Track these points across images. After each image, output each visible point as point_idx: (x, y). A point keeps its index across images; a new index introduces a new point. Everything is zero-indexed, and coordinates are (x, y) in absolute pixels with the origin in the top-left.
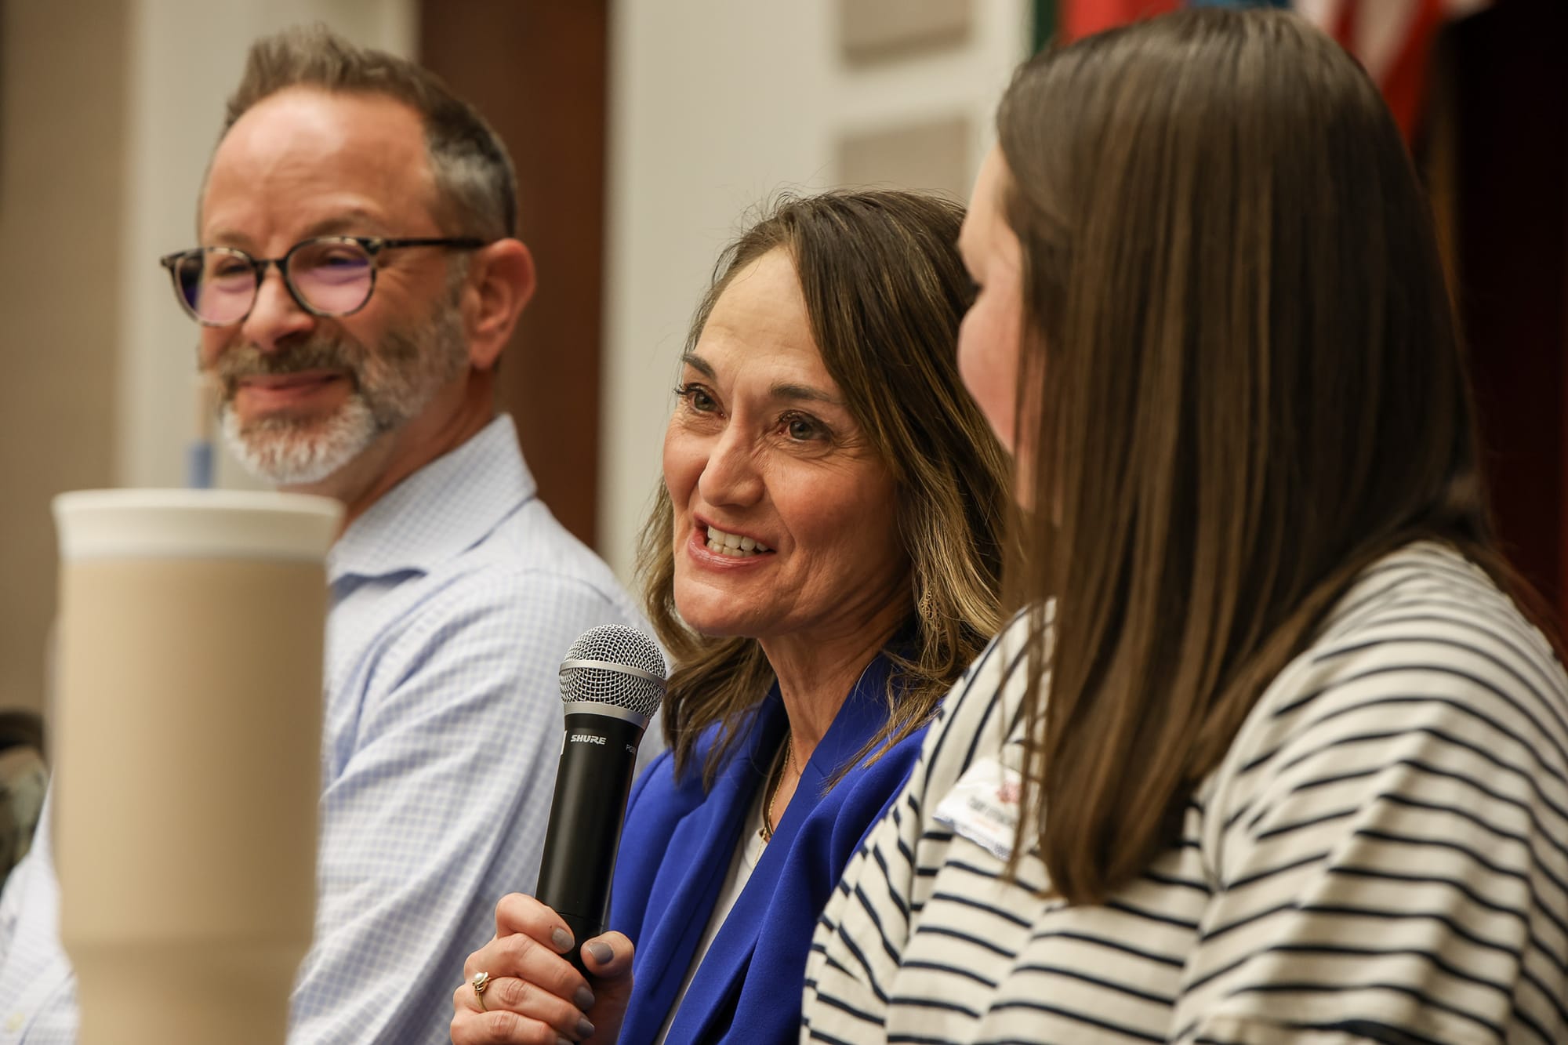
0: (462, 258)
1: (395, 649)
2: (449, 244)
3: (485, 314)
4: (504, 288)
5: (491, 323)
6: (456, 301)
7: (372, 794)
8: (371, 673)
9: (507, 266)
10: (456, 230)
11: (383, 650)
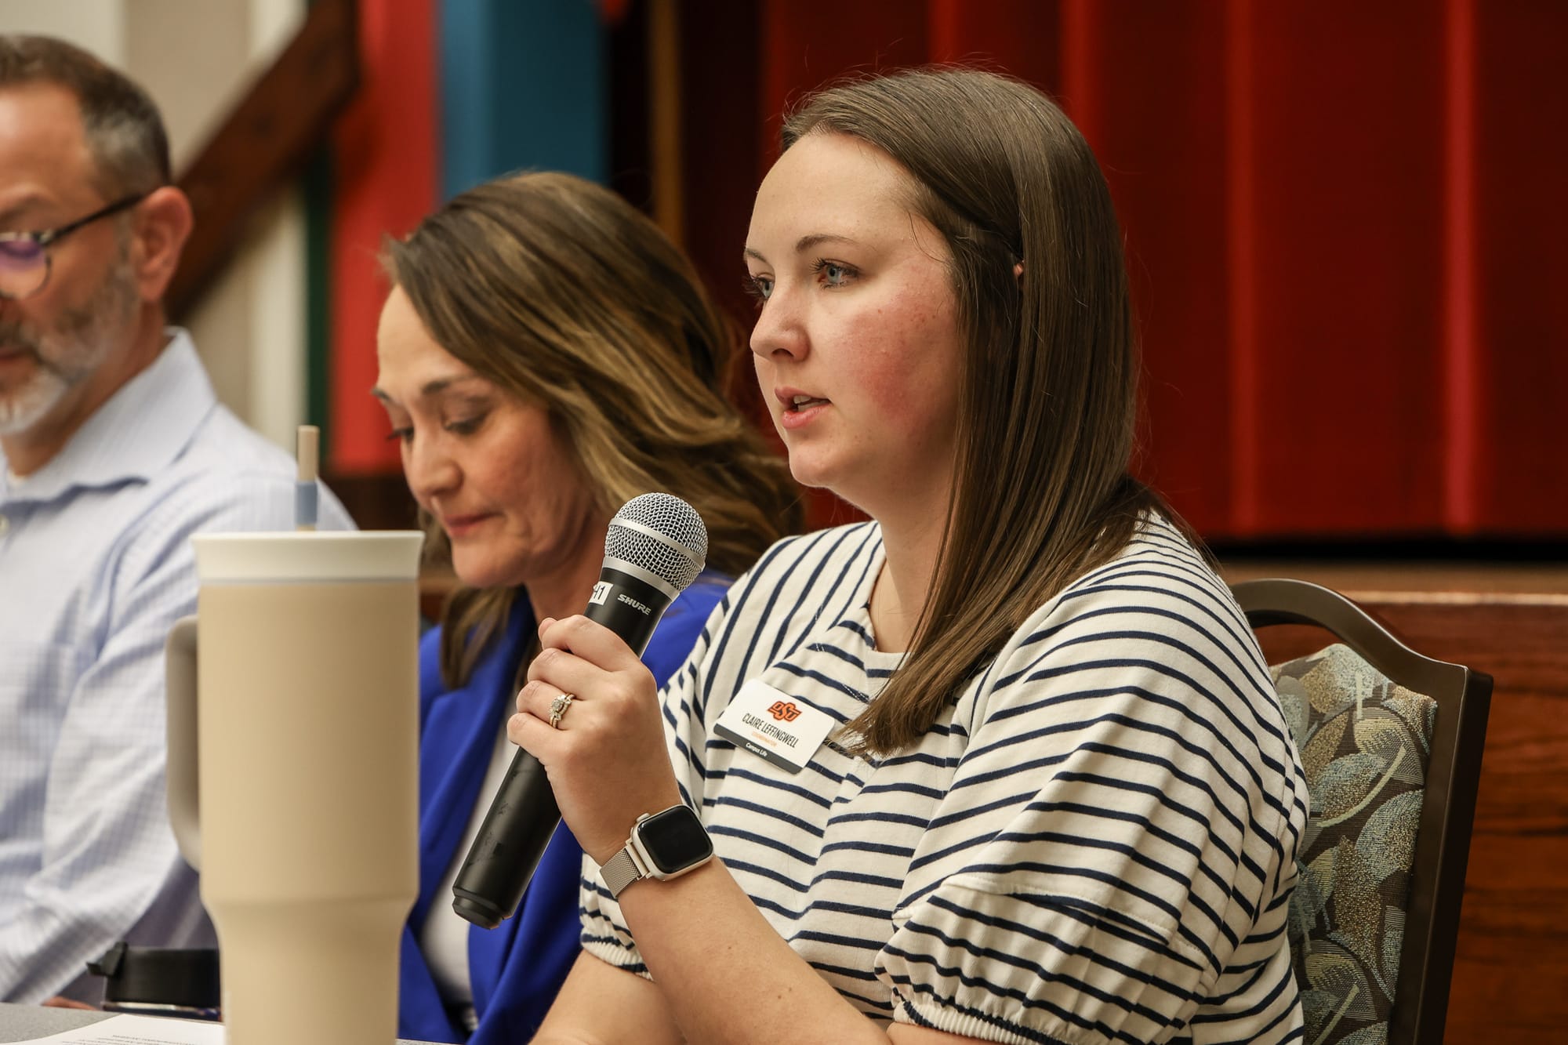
0: (125, 218)
1: (135, 549)
2: (111, 211)
3: (151, 253)
4: (165, 230)
5: (156, 262)
6: (124, 255)
7: (129, 673)
8: (117, 570)
9: (166, 212)
10: (117, 194)
11: (124, 551)
